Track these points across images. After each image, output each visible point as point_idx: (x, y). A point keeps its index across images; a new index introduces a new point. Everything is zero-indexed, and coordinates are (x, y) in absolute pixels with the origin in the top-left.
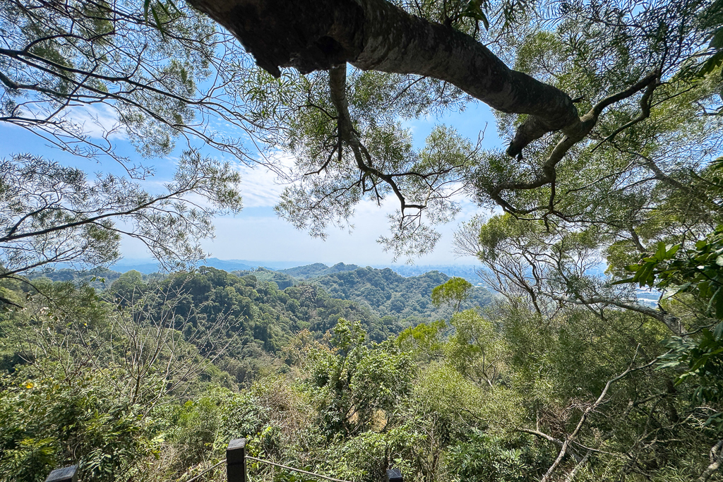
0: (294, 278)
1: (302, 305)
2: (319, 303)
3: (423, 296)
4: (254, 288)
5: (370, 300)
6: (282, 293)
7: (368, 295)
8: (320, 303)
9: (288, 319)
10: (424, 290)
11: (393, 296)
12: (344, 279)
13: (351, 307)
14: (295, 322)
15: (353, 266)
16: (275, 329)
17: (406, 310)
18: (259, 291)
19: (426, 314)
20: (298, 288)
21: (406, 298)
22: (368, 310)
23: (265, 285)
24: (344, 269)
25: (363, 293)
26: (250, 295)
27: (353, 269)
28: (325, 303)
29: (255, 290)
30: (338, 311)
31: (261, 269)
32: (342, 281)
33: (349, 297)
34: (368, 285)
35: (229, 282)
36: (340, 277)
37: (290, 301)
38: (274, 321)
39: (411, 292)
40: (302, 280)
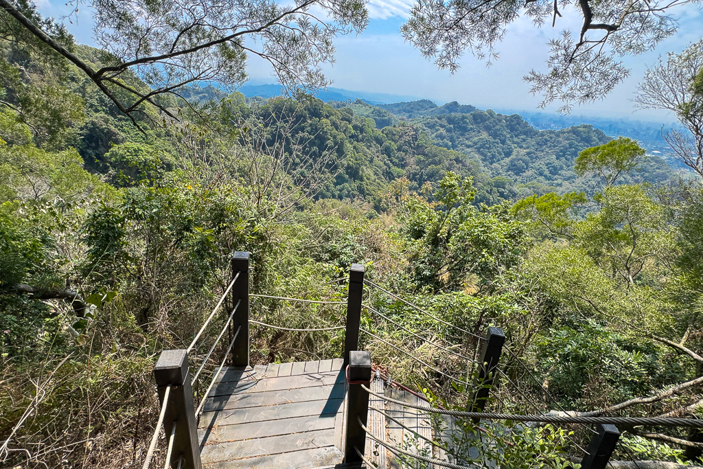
0: (395, 116)
1: (399, 149)
2: (419, 149)
3: (557, 159)
4: (350, 123)
5: (482, 154)
6: (379, 132)
7: (482, 147)
8: (421, 150)
9: (382, 164)
10: (561, 151)
11: (515, 153)
12: (454, 124)
13: (457, 160)
14: (390, 168)
15: (469, 108)
16: (367, 172)
17: (529, 173)
18: (355, 127)
19: (555, 182)
20: (398, 129)
21: (532, 158)
22: (478, 166)
23: (362, 121)
24: (456, 111)
25: (475, 143)
26: (345, 130)
27: (468, 112)
28: (426, 151)
29: (350, 126)
30: (440, 162)
31: (359, 102)
32: (452, 126)
33: (456, 147)
34: (485, 135)
35: (325, 113)
36: (450, 121)
37: (387, 143)
38: (367, 163)
39: (543, 151)
40: (403, 120)
